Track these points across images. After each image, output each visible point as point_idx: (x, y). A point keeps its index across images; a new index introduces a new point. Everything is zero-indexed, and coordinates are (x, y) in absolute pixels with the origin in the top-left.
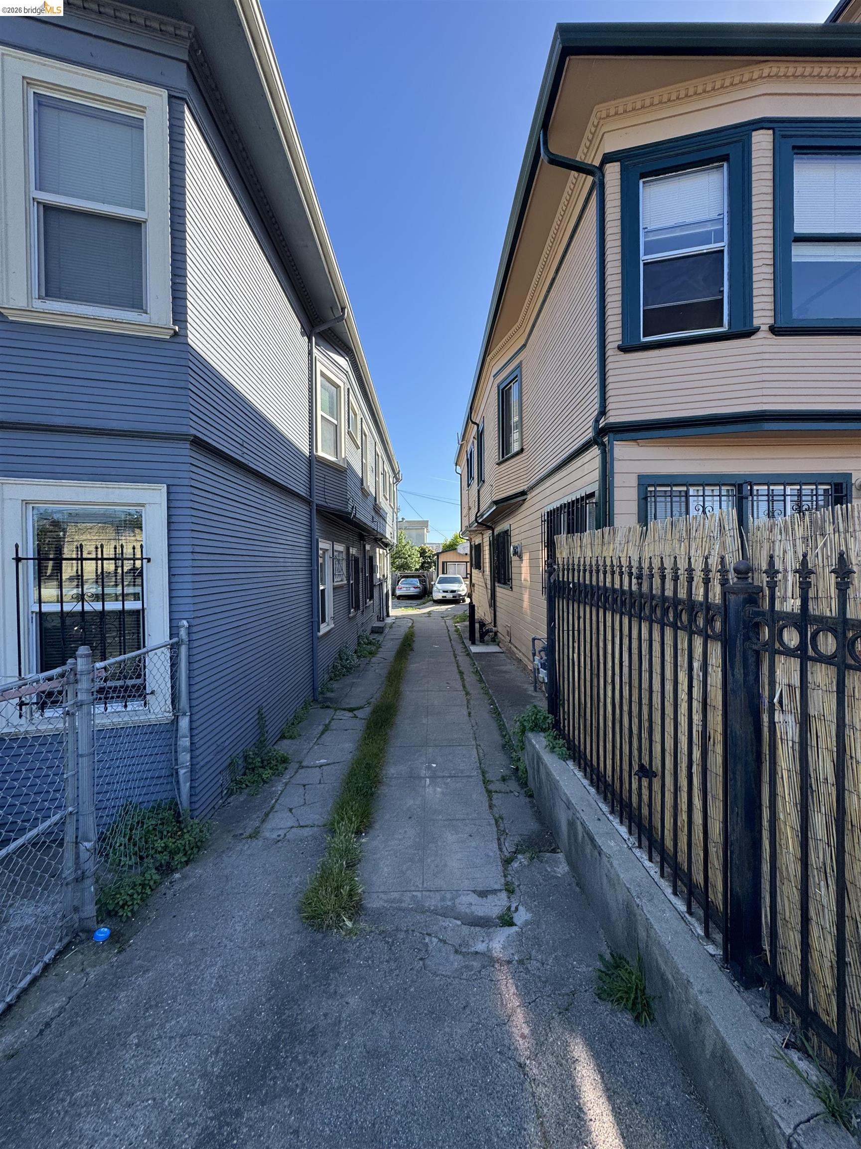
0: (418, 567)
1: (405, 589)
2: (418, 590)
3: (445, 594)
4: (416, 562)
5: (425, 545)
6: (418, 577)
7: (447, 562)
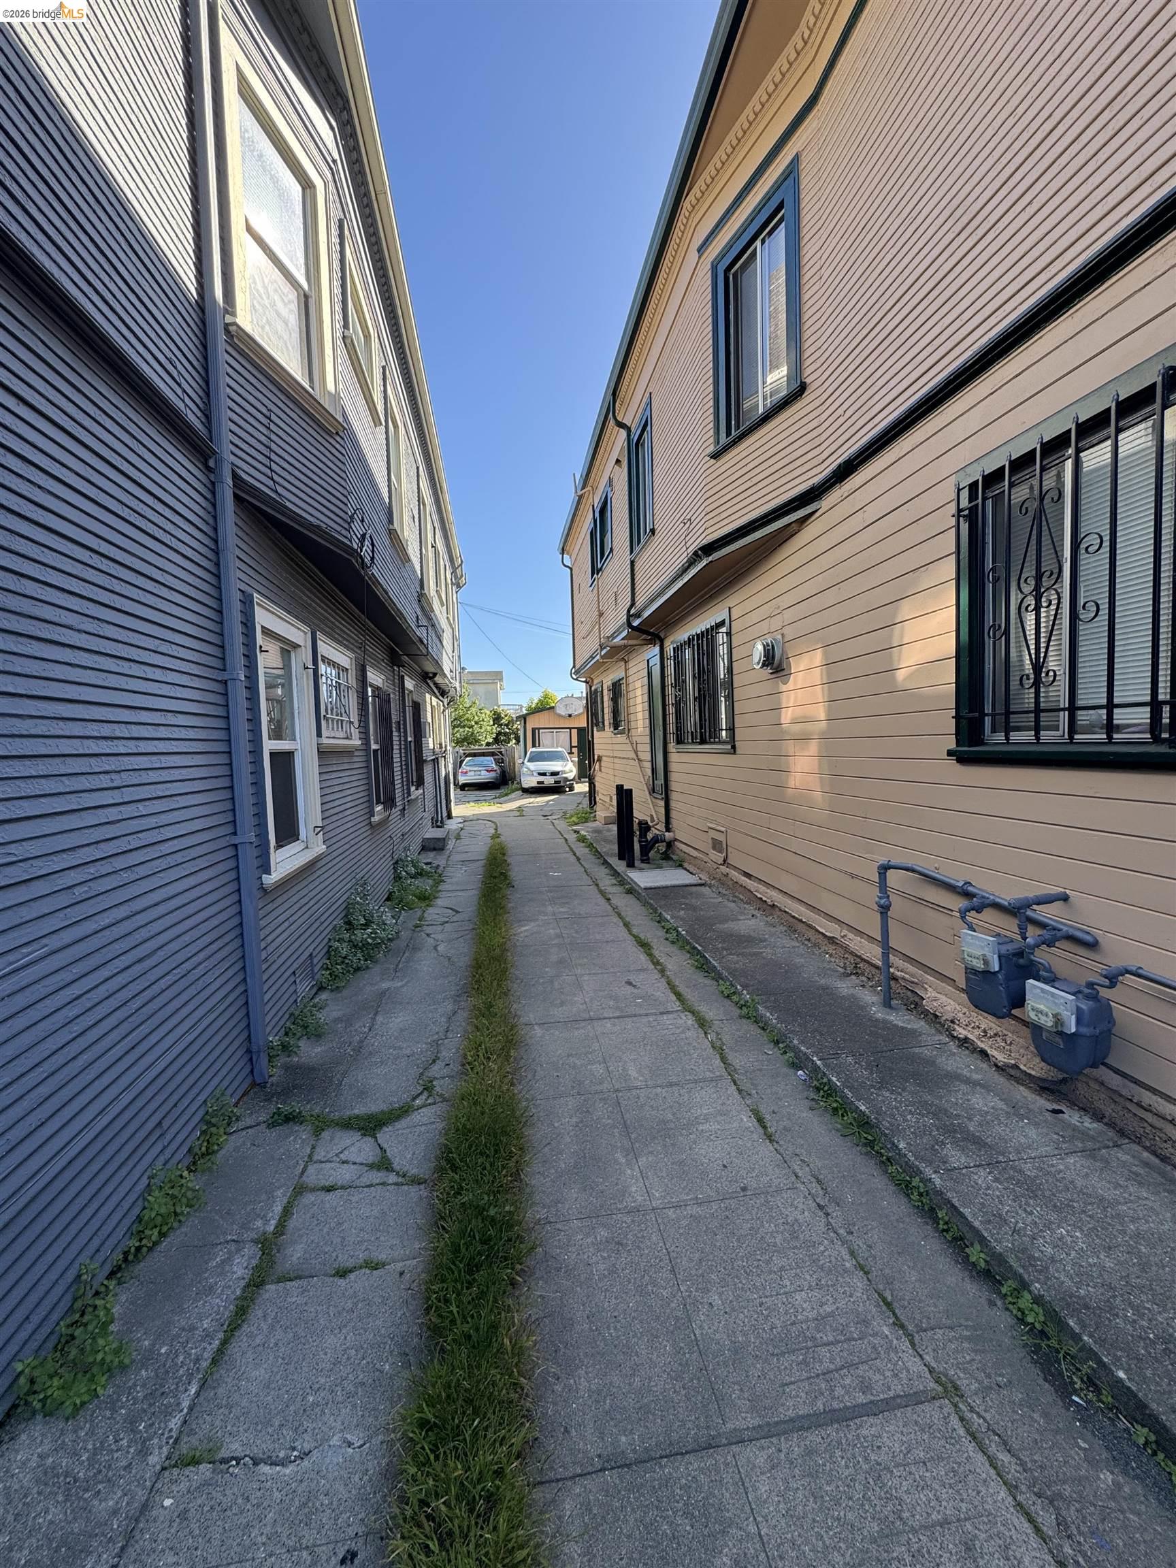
0: (491, 740)
1: (472, 773)
2: (493, 774)
3: (541, 778)
4: (487, 733)
5: (499, 706)
6: (493, 754)
7: (539, 729)
